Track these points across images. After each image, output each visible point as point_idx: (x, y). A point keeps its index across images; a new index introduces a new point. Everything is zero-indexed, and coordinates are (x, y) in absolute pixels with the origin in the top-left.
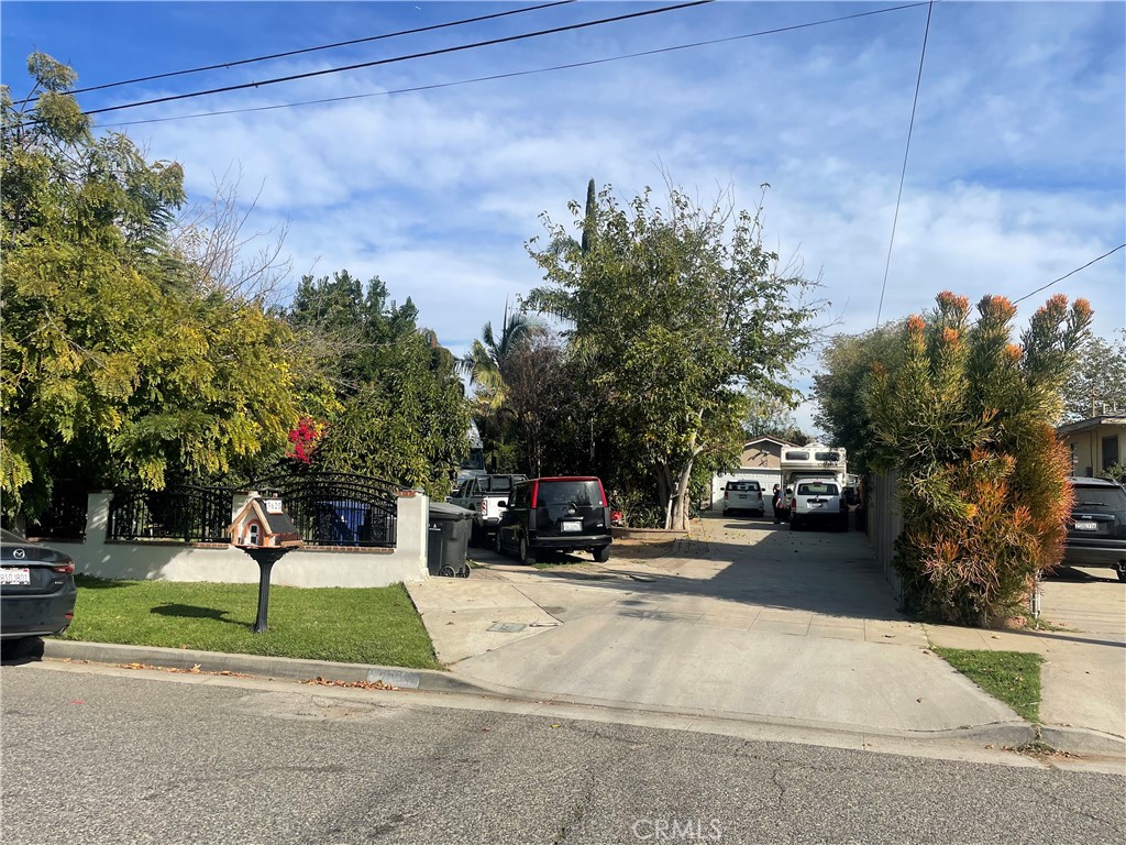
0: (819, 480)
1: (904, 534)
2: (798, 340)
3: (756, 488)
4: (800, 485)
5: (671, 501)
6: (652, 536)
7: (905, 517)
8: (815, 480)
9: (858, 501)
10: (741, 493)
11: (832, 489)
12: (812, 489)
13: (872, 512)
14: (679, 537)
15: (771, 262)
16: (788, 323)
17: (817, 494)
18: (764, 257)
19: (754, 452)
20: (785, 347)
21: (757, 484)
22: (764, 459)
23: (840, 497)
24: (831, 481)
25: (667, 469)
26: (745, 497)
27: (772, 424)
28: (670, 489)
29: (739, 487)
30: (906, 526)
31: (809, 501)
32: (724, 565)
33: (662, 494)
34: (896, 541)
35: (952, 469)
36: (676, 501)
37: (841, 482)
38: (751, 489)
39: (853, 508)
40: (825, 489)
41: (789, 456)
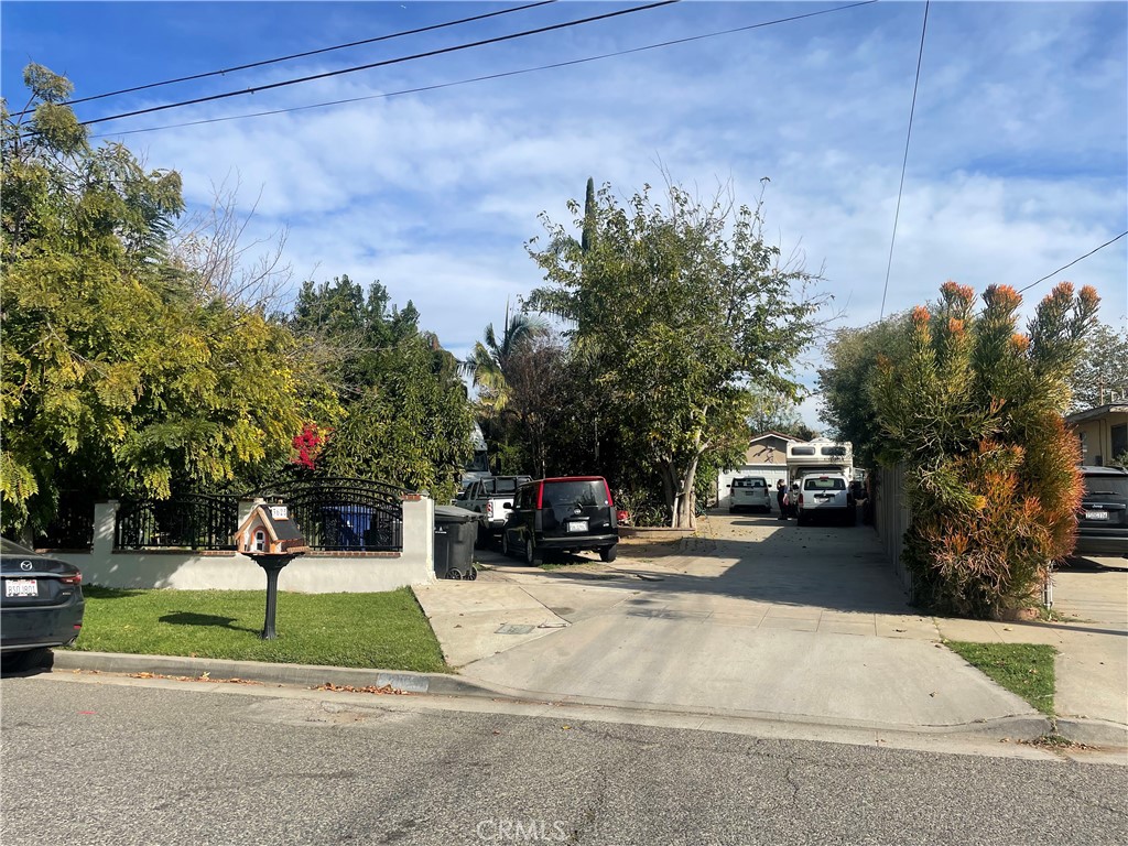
0: (826, 475)
1: (913, 527)
2: (802, 335)
3: (762, 483)
4: (807, 480)
5: (677, 500)
6: (658, 535)
7: (914, 510)
8: (822, 475)
9: (866, 495)
10: (747, 489)
11: (839, 484)
12: (819, 484)
13: (879, 506)
14: (686, 535)
15: (772, 257)
16: (791, 318)
17: (824, 489)
18: (766, 252)
19: (759, 448)
20: (789, 342)
21: (764, 480)
22: (769, 455)
23: (847, 491)
24: (838, 476)
25: (672, 468)
26: (751, 493)
27: (777, 419)
28: (676, 487)
29: (745, 484)
30: (915, 519)
31: (816, 496)
32: (731, 562)
33: (668, 492)
34: (905, 535)
35: (960, 461)
36: (682, 499)
37: (848, 476)
38: (757, 485)
39: (860, 502)
40: (831, 484)
41: (794, 452)
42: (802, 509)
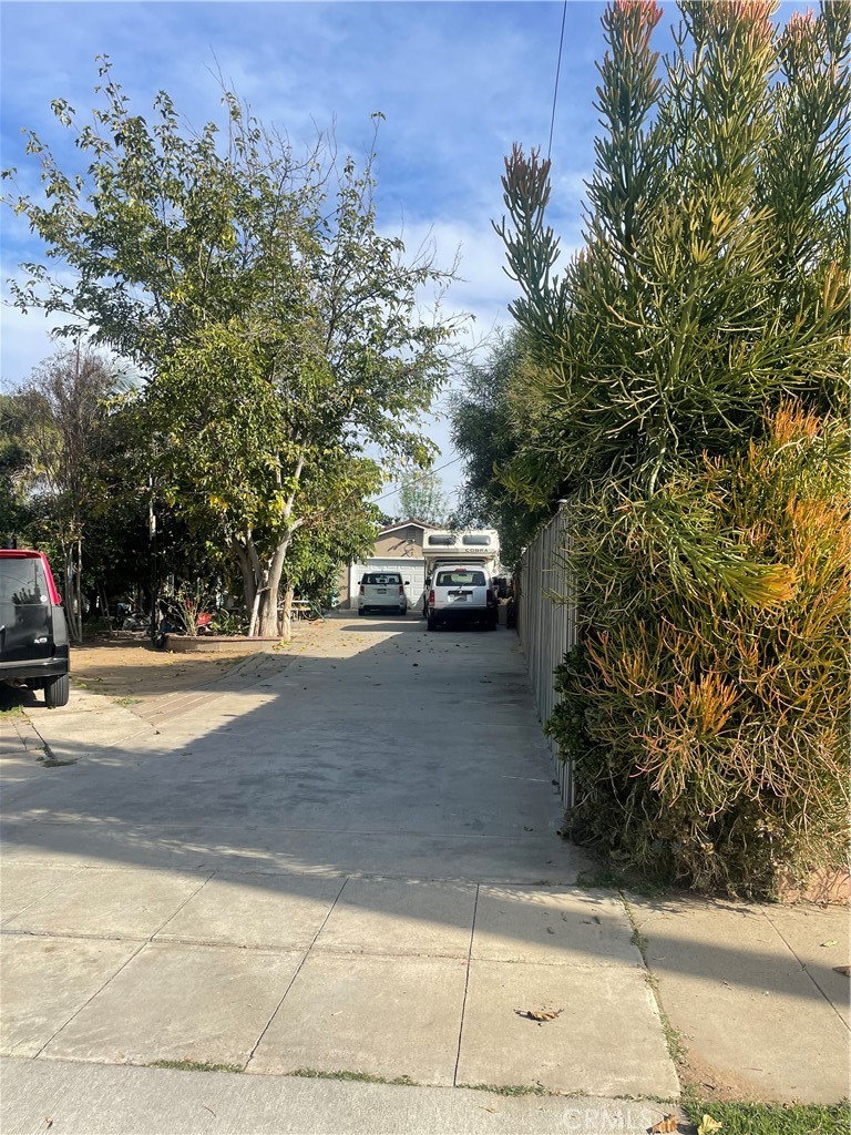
0: (463, 567)
3: (397, 580)
4: (440, 574)
5: (258, 597)
6: (228, 649)
8: (458, 567)
10: (379, 587)
11: (479, 579)
12: (455, 578)
13: (523, 603)
14: (268, 649)
15: (394, 254)
16: (420, 347)
17: (460, 584)
18: (385, 246)
19: (394, 541)
21: (399, 575)
22: (408, 548)
23: (487, 587)
24: (477, 568)
25: (253, 553)
26: (383, 591)
27: (429, 515)
29: (378, 580)
31: (450, 593)
36: (265, 595)
37: (491, 571)
38: (392, 582)
39: (505, 601)
40: (469, 579)
41: (432, 541)
42: (433, 609)
